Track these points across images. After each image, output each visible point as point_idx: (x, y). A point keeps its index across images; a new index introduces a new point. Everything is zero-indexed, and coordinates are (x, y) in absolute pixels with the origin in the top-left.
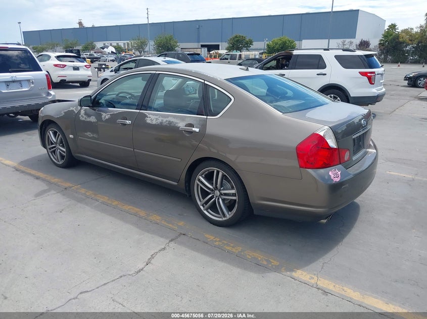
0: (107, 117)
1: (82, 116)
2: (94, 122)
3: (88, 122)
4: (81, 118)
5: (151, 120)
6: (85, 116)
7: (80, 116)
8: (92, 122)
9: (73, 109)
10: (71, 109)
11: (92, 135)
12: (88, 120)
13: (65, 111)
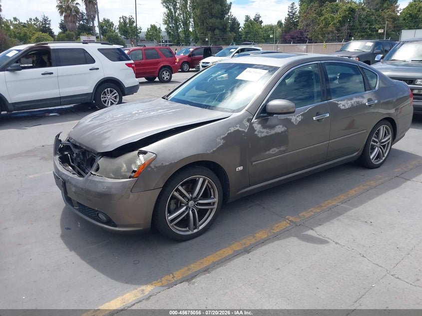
0: (299, 119)
1: (260, 132)
2: (282, 132)
3: (273, 135)
4: (259, 136)
5: (343, 105)
6: (265, 130)
7: (256, 133)
8: (279, 133)
9: (237, 128)
10: (232, 130)
11: (277, 150)
12: (273, 132)
13: (224, 136)
